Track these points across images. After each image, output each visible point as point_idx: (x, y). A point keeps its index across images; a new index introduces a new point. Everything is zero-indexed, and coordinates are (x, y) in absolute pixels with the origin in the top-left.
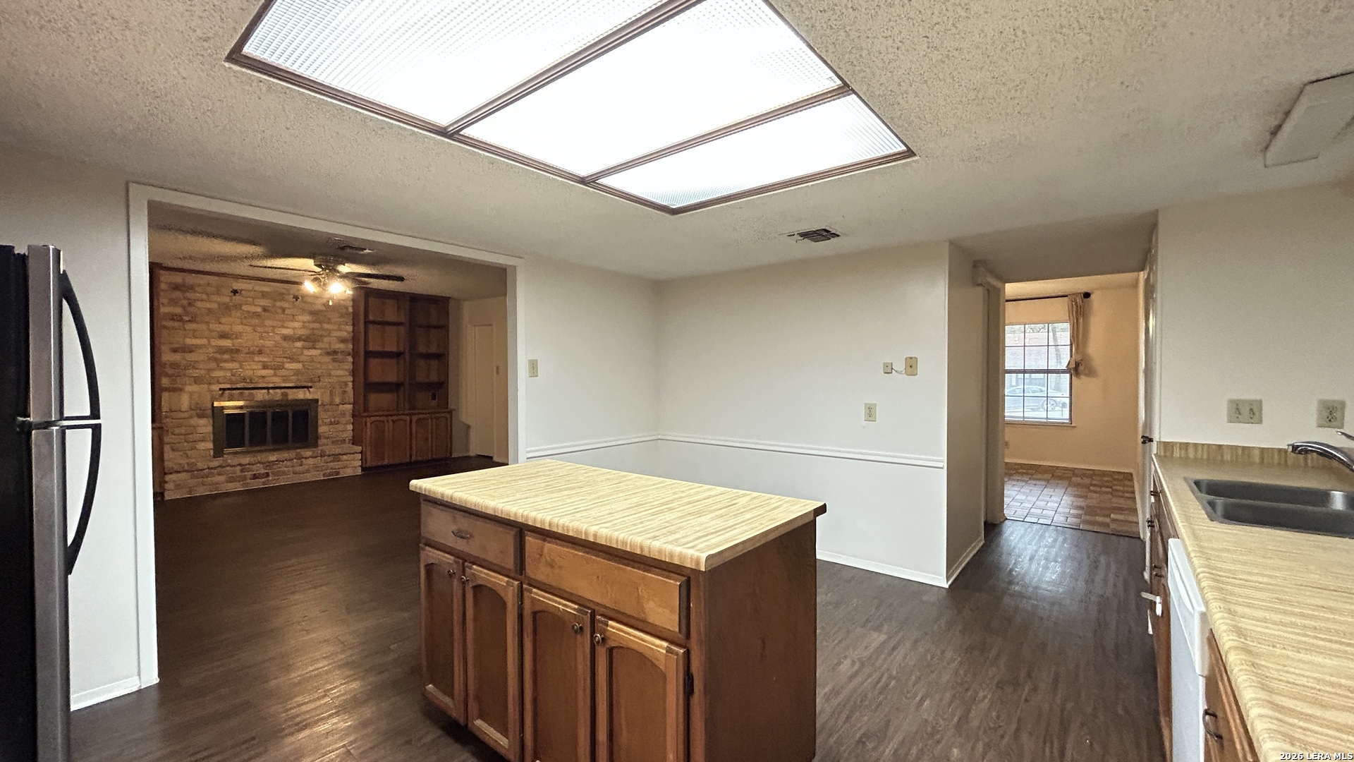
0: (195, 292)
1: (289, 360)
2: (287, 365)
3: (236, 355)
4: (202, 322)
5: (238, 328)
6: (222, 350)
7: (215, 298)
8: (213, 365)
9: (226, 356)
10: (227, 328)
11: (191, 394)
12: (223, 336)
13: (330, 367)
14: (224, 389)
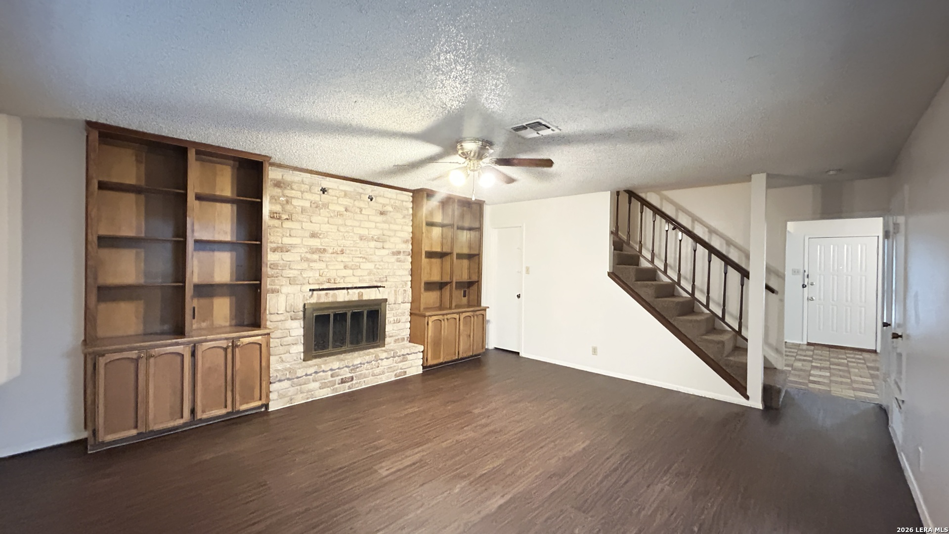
0: (292, 189)
1: (364, 260)
2: (363, 266)
3: (323, 255)
4: (297, 221)
5: (325, 228)
6: (314, 251)
7: (307, 196)
8: (305, 265)
9: (316, 257)
10: (315, 228)
11: (287, 295)
12: (313, 235)
13: (395, 267)
14: (313, 290)
